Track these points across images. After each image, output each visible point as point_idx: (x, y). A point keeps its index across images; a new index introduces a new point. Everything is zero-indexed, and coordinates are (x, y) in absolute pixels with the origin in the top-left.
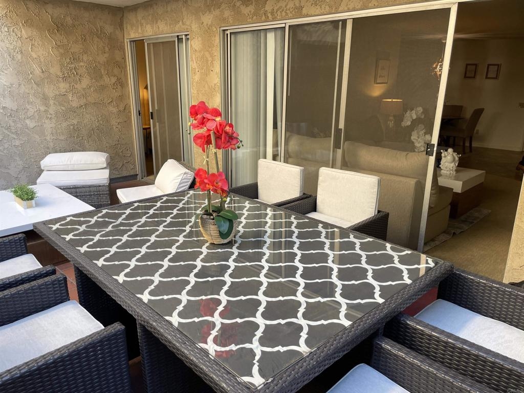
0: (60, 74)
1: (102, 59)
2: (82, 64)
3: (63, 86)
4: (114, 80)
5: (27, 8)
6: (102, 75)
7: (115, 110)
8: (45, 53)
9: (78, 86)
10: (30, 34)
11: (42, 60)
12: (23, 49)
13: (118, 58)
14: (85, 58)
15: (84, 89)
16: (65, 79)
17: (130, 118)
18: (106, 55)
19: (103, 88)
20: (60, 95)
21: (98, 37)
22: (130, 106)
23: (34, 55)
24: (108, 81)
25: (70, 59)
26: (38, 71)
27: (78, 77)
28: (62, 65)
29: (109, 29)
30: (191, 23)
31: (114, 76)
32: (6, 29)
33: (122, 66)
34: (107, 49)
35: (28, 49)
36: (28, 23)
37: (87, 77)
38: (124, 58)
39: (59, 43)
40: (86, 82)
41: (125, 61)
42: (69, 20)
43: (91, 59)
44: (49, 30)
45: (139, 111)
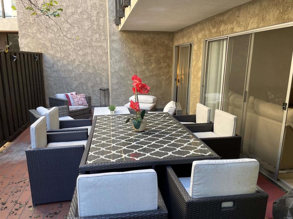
0: (143, 62)
1: (162, 55)
2: (153, 58)
3: (144, 67)
4: (166, 64)
5: (134, 36)
6: (161, 62)
7: (164, 78)
8: (138, 54)
9: (150, 68)
10: (133, 46)
11: (137, 57)
12: (130, 52)
13: (169, 55)
14: (154, 55)
15: (152, 69)
16: (145, 64)
17: (171, 82)
18: (164, 54)
19: (161, 68)
20: (142, 71)
21: (161, 46)
22: (172, 76)
23: (134, 55)
24: (163, 65)
25: (148, 56)
26: (135, 61)
27: (150, 64)
28: (144, 58)
29: (166, 42)
30: (194, 38)
31: (166, 63)
32: (125, 45)
33: (171, 58)
34: (164, 51)
35: (132, 52)
36: (133, 42)
37: (155, 63)
38: (172, 55)
39: (144, 50)
40: (153, 65)
41: (172, 56)
42: (150, 40)
43: (157, 55)
44: (141, 44)
45: (176, 79)
